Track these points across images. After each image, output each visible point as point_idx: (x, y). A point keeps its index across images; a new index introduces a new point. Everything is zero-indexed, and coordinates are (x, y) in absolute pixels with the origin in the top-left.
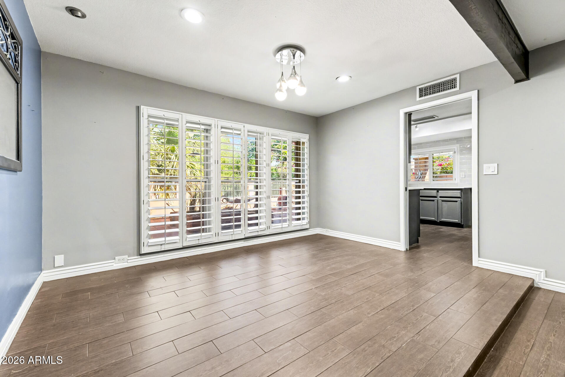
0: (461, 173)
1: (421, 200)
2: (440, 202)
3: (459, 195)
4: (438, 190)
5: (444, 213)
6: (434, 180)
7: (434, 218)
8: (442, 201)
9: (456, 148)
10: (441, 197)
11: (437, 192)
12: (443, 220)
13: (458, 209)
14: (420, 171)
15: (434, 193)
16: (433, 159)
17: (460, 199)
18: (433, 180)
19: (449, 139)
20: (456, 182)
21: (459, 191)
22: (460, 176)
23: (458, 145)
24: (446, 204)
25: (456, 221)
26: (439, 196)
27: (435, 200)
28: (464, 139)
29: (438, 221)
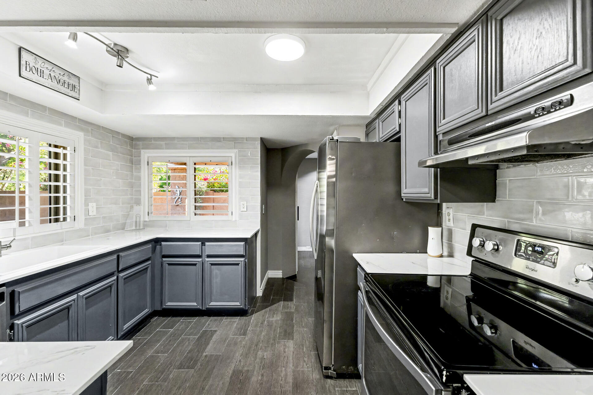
0: (242, 203)
1: (169, 264)
2: (207, 266)
3: (242, 252)
4: (203, 241)
5: (215, 290)
6: (198, 214)
7: (195, 301)
8: (212, 264)
9: (233, 155)
10: (209, 256)
11: (202, 246)
13: (240, 281)
14: (179, 188)
15: (195, 248)
17: (243, 259)
18: (195, 214)
19: (222, 137)
20: (234, 219)
21: (243, 243)
22: (240, 209)
23: (237, 150)
24: (217, 271)
25: (236, 304)
26: (206, 255)
27: (197, 264)
28: (246, 141)
29: (203, 309)
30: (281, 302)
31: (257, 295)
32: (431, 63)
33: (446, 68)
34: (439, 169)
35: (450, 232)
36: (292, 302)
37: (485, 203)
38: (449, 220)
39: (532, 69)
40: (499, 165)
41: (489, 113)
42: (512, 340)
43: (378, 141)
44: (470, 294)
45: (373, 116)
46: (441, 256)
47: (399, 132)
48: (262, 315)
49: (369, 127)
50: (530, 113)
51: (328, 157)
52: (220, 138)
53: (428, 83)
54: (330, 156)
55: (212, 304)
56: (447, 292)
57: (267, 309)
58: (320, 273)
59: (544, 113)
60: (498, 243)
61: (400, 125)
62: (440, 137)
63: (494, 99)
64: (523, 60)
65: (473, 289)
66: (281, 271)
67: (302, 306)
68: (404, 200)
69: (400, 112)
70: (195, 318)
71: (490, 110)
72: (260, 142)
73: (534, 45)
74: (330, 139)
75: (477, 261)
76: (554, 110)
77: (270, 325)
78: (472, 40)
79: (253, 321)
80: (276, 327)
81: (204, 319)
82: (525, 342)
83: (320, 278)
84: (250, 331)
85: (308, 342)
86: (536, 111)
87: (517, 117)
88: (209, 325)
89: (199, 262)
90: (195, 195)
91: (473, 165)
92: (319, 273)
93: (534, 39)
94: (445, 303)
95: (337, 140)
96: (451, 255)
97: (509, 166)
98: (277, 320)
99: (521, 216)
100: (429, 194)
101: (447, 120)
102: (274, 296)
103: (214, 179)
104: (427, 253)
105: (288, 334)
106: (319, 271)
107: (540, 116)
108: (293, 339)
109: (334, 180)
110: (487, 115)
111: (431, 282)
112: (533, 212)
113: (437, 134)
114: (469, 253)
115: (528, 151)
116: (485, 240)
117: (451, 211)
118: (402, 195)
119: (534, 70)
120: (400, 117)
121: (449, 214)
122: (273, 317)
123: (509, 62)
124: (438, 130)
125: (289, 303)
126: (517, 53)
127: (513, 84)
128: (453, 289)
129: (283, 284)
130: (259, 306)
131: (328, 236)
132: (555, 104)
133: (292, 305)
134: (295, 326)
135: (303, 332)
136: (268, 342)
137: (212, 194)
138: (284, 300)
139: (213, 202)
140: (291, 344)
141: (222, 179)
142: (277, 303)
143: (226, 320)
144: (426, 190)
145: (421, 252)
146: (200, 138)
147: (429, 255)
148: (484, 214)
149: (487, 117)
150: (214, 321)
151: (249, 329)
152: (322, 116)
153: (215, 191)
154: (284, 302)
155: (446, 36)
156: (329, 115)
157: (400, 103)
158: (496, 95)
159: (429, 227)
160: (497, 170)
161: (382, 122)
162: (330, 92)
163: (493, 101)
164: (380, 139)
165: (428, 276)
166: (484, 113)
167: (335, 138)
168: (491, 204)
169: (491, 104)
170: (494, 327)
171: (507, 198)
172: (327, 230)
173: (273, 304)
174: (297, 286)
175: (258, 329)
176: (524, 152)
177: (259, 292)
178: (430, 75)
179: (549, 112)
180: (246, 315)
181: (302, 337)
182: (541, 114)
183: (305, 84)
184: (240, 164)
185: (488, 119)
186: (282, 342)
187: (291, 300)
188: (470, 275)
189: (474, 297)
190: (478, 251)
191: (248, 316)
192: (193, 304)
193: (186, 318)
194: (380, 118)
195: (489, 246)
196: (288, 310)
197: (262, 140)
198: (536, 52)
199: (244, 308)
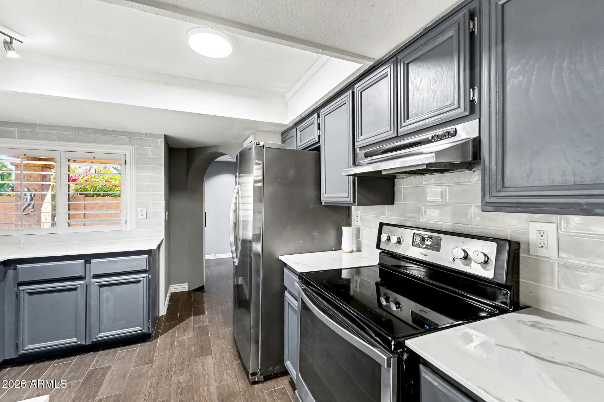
0: (139, 209)
2: (94, 289)
3: (144, 267)
4: (88, 258)
5: (105, 318)
7: (76, 336)
8: (101, 286)
9: (127, 152)
10: (95, 277)
11: (85, 264)
12: (104, 335)
13: (142, 300)
15: (77, 267)
16: (69, 171)
17: (145, 275)
18: (69, 224)
19: (112, 129)
20: (128, 229)
21: (146, 256)
22: (137, 216)
23: (133, 147)
24: (109, 294)
25: (137, 329)
26: (92, 275)
27: (77, 288)
28: (146, 137)
29: (87, 344)
30: (192, 317)
31: (161, 315)
32: (350, 86)
33: (362, 93)
34: (356, 177)
35: (358, 230)
36: (204, 315)
37: (386, 206)
38: (358, 220)
39: (430, 106)
40: (396, 176)
41: (399, 135)
42: (411, 310)
43: (296, 149)
44: (379, 279)
45: (291, 125)
46: (352, 252)
47: (319, 142)
48: (170, 337)
49: (285, 135)
50: (428, 138)
51: (254, 162)
52: (108, 131)
53: (347, 103)
54: (257, 161)
55: (100, 335)
56: (356, 282)
57: (175, 328)
58: (241, 279)
59: (438, 139)
60: (400, 237)
61: (319, 136)
62: (357, 150)
63: (403, 124)
64: (423, 98)
65: (380, 276)
66: (187, 284)
67: (216, 318)
68: (323, 204)
69: (319, 124)
70: (75, 357)
71: (400, 133)
72: (164, 140)
73: (431, 89)
74: (257, 144)
75: (384, 253)
76: (444, 138)
77: (181, 345)
78: (385, 75)
79: (159, 345)
80: (189, 345)
81: (90, 355)
82: (420, 310)
83: (241, 285)
84: (158, 357)
85: (229, 354)
86: (433, 137)
87: (419, 140)
88: (97, 362)
89: (81, 285)
90: (69, 201)
91: (385, 175)
92: (239, 280)
93: (432, 84)
94: (354, 291)
95: (264, 145)
96: (359, 250)
97: (403, 176)
98: (190, 337)
99: (412, 215)
100: (348, 199)
101: (364, 136)
102: (181, 312)
103: (86, 180)
104: (341, 250)
105: (204, 351)
106: (239, 278)
107: (435, 141)
108: (211, 354)
109: (260, 184)
110: (397, 136)
111: (345, 275)
112: (420, 212)
113: (356, 147)
114: (378, 247)
115: (426, 167)
116: (390, 235)
117: (359, 213)
118: (322, 199)
119: (431, 107)
120: (319, 129)
121: (357, 216)
122: (184, 335)
123: (413, 98)
124: (356, 144)
125: (201, 317)
126: (419, 92)
127: (416, 115)
128: (361, 279)
129: (190, 297)
130: (165, 326)
131: (254, 241)
132: (445, 134)
133: (205, 319)
134: (212, 340)
135: (221, 344)
136: (182, 364)
137: (83, 198)
138: (194, 315)
139: (85, 209)
140: (210, 361)
141: (97, 180)
142: (187, 319)
143: (121, 352)
144: (346, 195)
145: (336, 249)
146: (78, 128)
147: (343, 252)
148: (385, 215)
149: (397, 138)
150: (105, 355)
151: (155, 355)
152: (243, 120)
153: (86, 195)
154: (195, 317)
155: (365, 67)
156: (248, 119)
157: (319, 117)
158: (404, 122)
159: (343, 227)
160: (395, 180)
161: (300, 132)
162: (251, 97)
163: (402, 126)
164: (298, 147)
165: (342, 270)
166: (395, 135)
167: (261, 143)
168: (390, 207)
169: (401, 128)
170: (398, 304)
171: (403, 201)
172: (253, 235)
173: (181, 321)
174: (206, 297)
175: (168, 352)
176: (424, 167)
177: (163, 311)
178: (349, 96)
179: (441, 139)
180: (149, 340)
181: (221, 350)
182: (436, 140)
183: (224, 85)
184: (136, 164)
185: (397, 139)
186: (200, 359)
187: (203, 313)
188: (378, 264)
189: (381, 282)
190: (385, 244)
191: (152, 341)
192: (72, 341)
193: (59, 360)
194: (298, 128)
195: (394, 239)
196: (201, 325)
197: (167, 138)
198: (433, 94)
199: (147, 331)
